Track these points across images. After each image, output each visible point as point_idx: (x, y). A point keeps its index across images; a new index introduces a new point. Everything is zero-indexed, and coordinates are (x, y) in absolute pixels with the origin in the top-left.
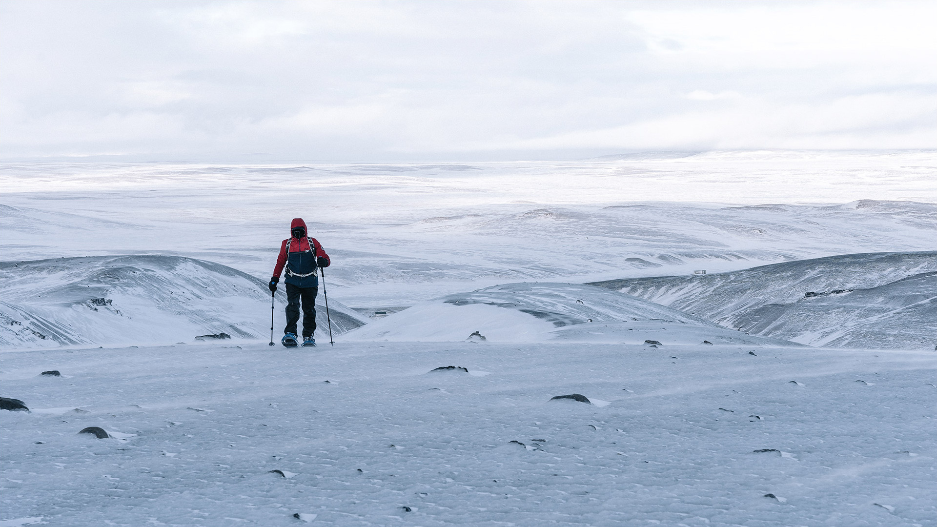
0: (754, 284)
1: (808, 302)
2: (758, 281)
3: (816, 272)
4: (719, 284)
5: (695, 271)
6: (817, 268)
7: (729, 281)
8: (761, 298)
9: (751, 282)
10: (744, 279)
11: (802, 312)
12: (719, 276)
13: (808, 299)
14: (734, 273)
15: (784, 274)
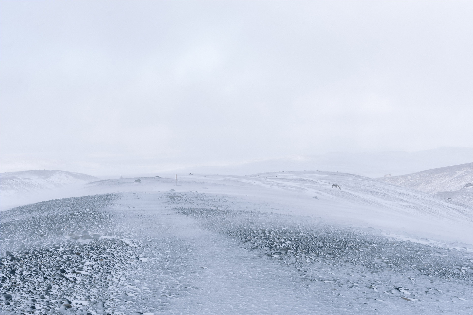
0: (424, 181)
1: (467, 189)
2: (426, 178)
3: (462, 172)
4: (402, 181)
5: (385, 175)
6: (462, 170)
7: (408, 179)
8: (430, 188)
9: (422, 179)
10: (417, 178)
11: (465, 196)
12: (400, 177)
13: (467, 188)
14: (410, 175)
15: (442, 174)
